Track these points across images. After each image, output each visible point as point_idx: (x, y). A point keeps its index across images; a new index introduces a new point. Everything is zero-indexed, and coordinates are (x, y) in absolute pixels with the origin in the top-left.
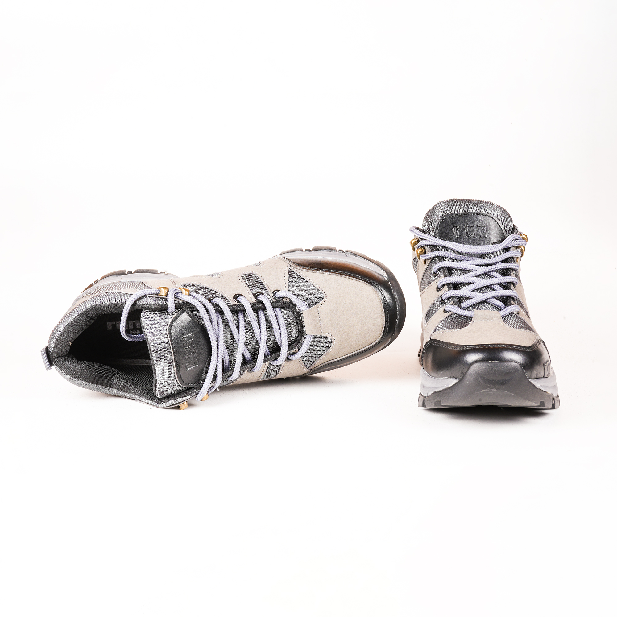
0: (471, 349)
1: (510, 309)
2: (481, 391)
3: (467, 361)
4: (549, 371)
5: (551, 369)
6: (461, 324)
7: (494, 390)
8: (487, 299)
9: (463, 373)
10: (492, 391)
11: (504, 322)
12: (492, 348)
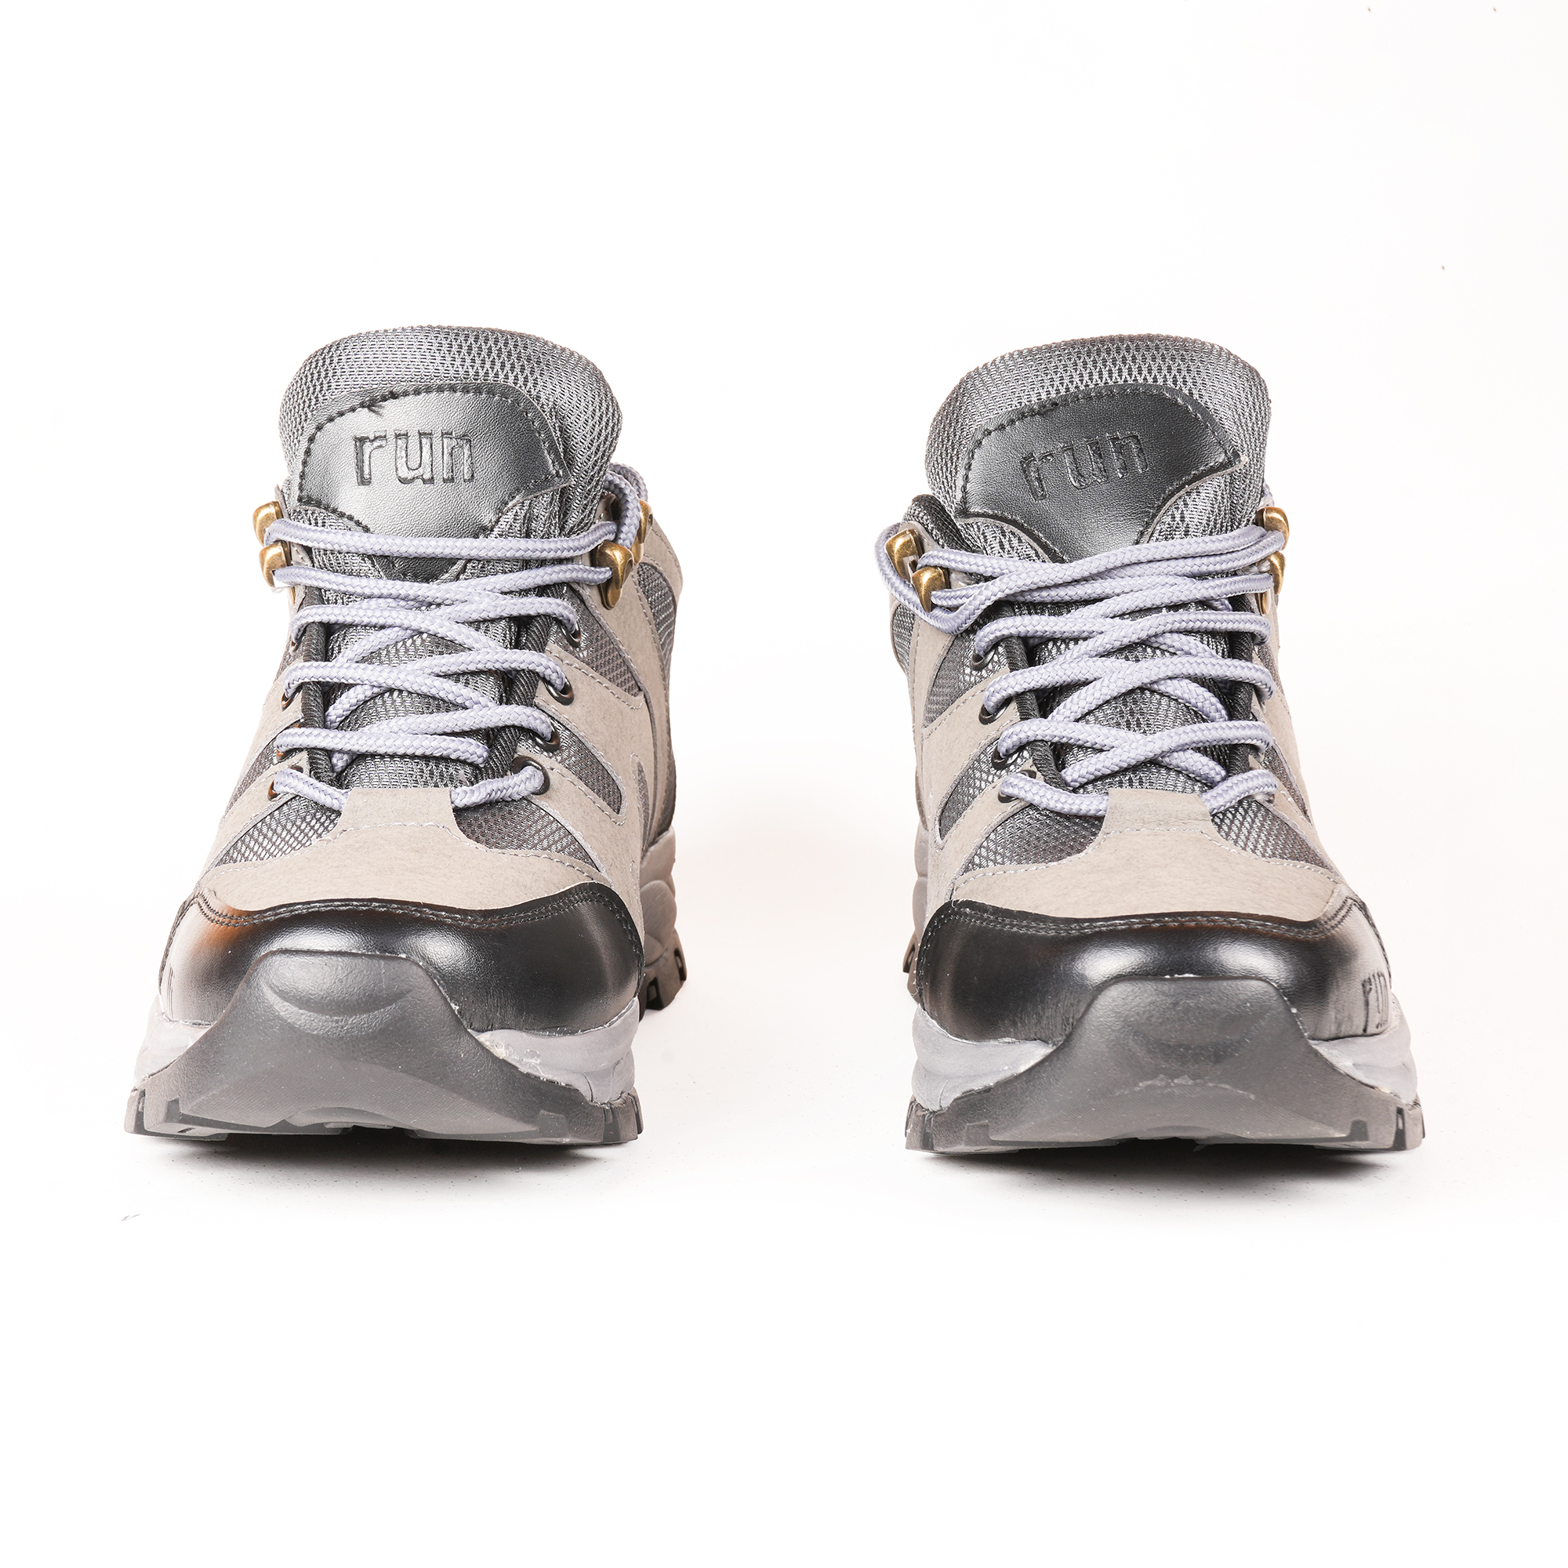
0: (1100, 932)
1: (1243, 787)
2: (1136, 1084)
3: (1083, 977)
4: (1383, 1010)
5: (1391, 1005)
6: (1063, 844)
7: (1184, 1080)
8: (1163, 754)
9: (1071, 1020)
10: (1178, 1085)
11: (1219, 832)
12: (1175, 929)
